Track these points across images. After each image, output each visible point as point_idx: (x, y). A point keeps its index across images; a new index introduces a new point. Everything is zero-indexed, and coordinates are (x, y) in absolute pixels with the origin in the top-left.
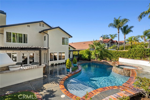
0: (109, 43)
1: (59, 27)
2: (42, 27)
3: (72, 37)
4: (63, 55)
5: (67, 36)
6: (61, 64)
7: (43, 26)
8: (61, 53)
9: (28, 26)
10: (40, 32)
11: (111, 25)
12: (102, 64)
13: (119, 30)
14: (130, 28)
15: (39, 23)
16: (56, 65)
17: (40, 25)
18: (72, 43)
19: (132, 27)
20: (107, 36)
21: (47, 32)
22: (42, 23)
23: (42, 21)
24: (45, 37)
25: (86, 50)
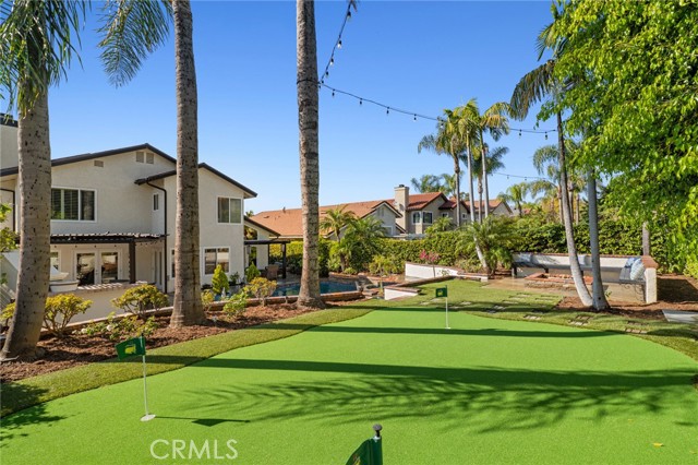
0: (433, 210)
2: (145, 164)
3: (255, 195)
4: (221, 257)
5: (238, 194)
7: (150, 161)
8: (214, 251)
9: (96, 164)
10: (139, 182)
11: (426, 142)
13: (457, 163)
14: (494, 156)
15: (134, 152)
17: (140, 159)
18: (284, 211)
19: (503, 150)
20: (436, 179)
21: (163, 182)
22: (145, 151)
23: (147, 146)
24: (156, 198)
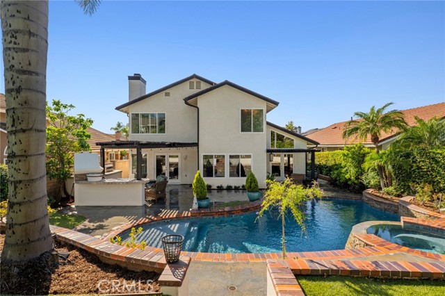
1: (226, 83)
2: (195, 90)
6: (237, 189)
7: (199, 87)
8: (238, 157)
9: (166, 94)
12: (392, 213)
15: (188, 82)
16: (220, 189)
21: (197, 101)
22: (195, 80)
23: (194, 76)
25: (349, 149)
